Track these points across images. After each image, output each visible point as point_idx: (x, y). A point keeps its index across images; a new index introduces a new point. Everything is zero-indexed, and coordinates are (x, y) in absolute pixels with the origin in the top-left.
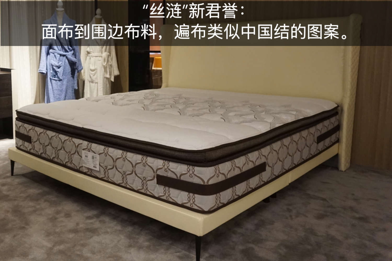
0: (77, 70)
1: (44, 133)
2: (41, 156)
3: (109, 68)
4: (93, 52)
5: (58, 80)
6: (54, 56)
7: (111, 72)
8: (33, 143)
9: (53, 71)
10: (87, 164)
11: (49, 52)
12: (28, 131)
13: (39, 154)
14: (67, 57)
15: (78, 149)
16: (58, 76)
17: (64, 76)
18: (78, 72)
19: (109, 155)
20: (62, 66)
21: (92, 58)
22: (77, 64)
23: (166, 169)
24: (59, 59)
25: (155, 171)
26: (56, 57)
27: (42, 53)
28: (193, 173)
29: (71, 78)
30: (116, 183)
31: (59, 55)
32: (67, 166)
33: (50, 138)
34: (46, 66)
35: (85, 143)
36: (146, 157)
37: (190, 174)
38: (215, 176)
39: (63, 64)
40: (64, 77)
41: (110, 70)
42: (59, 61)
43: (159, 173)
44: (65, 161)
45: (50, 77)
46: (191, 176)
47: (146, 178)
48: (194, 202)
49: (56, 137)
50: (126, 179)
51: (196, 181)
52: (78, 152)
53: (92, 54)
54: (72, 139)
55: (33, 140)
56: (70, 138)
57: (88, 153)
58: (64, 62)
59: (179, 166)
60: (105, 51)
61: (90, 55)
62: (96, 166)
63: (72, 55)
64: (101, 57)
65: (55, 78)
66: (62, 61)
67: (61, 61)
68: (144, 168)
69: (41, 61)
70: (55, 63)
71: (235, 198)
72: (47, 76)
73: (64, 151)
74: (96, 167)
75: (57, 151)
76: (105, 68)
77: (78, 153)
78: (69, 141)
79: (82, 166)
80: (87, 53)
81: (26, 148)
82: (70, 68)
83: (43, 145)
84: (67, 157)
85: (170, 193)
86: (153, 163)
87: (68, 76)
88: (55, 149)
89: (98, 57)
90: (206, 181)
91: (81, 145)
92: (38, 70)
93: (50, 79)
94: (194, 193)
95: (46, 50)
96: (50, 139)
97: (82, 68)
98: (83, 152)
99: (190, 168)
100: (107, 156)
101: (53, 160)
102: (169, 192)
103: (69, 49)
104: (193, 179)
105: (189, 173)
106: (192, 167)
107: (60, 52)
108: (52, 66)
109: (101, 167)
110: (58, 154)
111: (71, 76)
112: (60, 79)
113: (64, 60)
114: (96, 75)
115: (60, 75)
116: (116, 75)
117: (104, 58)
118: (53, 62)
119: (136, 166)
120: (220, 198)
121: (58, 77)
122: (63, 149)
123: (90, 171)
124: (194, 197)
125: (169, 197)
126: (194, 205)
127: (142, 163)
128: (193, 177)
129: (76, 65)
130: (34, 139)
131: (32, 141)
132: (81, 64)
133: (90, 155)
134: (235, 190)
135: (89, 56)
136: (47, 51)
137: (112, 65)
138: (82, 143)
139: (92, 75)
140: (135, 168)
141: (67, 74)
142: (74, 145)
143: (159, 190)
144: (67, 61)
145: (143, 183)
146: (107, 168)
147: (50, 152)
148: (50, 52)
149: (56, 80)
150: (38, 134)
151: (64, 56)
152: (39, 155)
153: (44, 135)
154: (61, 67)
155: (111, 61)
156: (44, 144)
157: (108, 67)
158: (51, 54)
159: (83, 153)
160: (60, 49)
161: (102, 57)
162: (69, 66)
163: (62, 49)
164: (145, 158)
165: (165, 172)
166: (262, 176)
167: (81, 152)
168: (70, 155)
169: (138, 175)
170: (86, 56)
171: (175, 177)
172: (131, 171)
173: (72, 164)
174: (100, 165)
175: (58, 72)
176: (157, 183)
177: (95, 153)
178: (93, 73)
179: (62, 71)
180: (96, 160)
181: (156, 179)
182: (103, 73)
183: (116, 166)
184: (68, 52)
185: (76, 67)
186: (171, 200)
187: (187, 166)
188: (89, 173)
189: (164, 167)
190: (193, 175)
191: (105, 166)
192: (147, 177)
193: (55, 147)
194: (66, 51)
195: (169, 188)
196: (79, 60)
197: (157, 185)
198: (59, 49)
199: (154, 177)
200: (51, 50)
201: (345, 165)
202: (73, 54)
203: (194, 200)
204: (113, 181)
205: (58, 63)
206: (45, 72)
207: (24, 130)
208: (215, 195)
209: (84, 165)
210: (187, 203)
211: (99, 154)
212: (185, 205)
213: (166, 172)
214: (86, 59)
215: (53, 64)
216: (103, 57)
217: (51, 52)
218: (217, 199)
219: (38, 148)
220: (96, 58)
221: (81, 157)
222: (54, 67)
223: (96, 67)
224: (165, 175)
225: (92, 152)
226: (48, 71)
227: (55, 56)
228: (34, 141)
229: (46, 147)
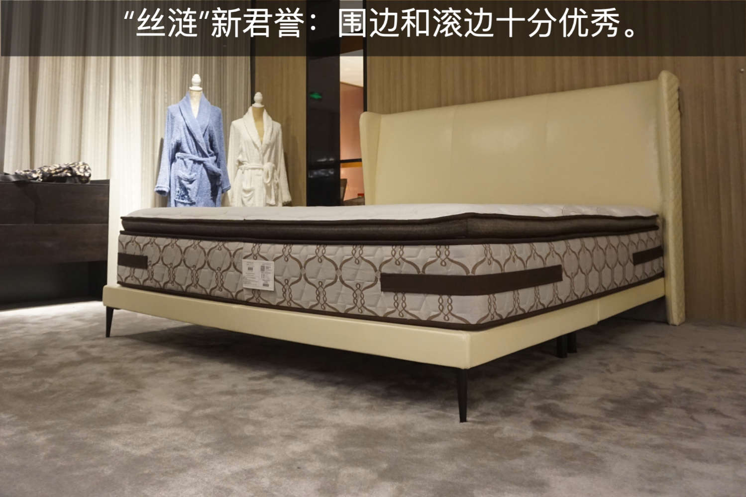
0: (222, 188)
1: (173, 245)
2: (165, 288)
3: (275, 189)
4: (248, 162)
5: (189, 204)
6: (183, 164)
7: (278, 196)
8: (150, 267)
9: (181, 188)
10: (252, 283)
11: (175, 158)
12: (142, 247)
13: (160, 286)
14: (205, 166)
15: (235, 260)
16: (188, 196)
17: (200, 198)
18: (223, 192)
19: (292, 257)
20: (196, 181)
21: (246, 171)
22: (221, 177)
23: (399, 259)
24: (192, 167)
25: (378, 269)
26: (187, 164)
27: (162, 159)
28: (447, 257)
29: (210, 201)
30: (306, 308)
31: (192, 162)
32: (214, 296)
33: (183, 250)
34: (168, 179)
35: (249, 246)
36: (360, 247)
37: (441, 261)
38: (484, 262)
39: (199, 176)
40: (198, 199)
41: (276, 192)
42: (191, 171)
43: (386, 270)
44: (209, 288)
45: (175, 199)
46: (443, 264)
47: (361, 285)
48: (450, 312)
49: (195, 248)
50: (325, 296)
51: (453, 270)
52: (235, 264)
53: (246, 164)
54: (223, 245)
55: (150, 261)
56: (221, 243)
57: (253, 263)
58: (200, 173)
59: (422, 250)
60: (269, 160)
61: (242, 166)
62: (268, 282)
63: (213, 162)
64: (261, 170)
65: (183, 199)
66: (197, 172)
67: (195, 171)
68: (356, 266)
69: (160, 173)
70: (185, 173)
71: (518, 314)
72: (170, 197)
73: (209, 269)
74: (267, 285)
75: (195, 270)
76: (268, 189)
77: (235, 267)
78: (218, 249)
79: (241, 289)
80: (237, 164)
81: (137, 279)
82: (210, 184)
83: (169, 266)
84: (214, 278)
85: (405, 304)
86: (373, 255)
87: (206, 197)
88: (191, 270)
89: (257, 170)
90: (470, 269)
91: (241, 251)
92: (154, 188)
93: (174, 202)
94: (450, 293)
95: (169, 154)
96: (183, 253)
97: (229, 186)
98: (245, 262)
99: (441, 250)
100: (289, 260)
101: (188, 289)
102: (404, 302)
103: (209, 152)
104: (448, 269)
105: (439, 259)
106: (446, 248)
107: (193, 156)
108: (180, 179)
109: (277, 284)
110: (197, 277)
111: (212, 198)
112: (191, 201)
113: (201, 169)
114: (252, 199)
115: (192, 195)
116: (286, 201)
117: (266, 172)
118: (182, 172)
119: (343, 268)
120: (495, 303)
121: (189, 199)
122: (206, 265)
123: (257, 295)
124: (450, 301)
125: (403, 312)
126: (450, 316)
127: (354, 259)
128: (447, 265)
129: (219, 178)
130: (152, 259)
131: (148, 264)
132: (228, 180)
133: (257, 264)
134: (518, 298)
135: (241, 169)
136: (172, 155)
137: (279, 185)
138: (242, 247)
139: (245, 200)
140: (341, 270)
141: (204, 194)
142: (228, 253)
143: (385, 302)
144: (204, 172)
145: (355, 296)
146: (288, 282)
147: (183, 278)
148: (176, 156)
149: (185, 204)
150: (162, 247)
151: (200, 162)
152: (161, 288)
153: (173, 248)
154: (193, 181)
155: (277, 178)
156: (171, 264)
157: (273, 186)
158: (179, 161)
159: (245, 264)
160: (194, 150)
161: (263, 169)
162: (208, 181)
163: (198, 152)
164: (359, 249)
165: (396, 265)
166: (557, 290)
167: (241, 261)
168: (220, 272)
169: (347, 282)
170: (237, 168)
171: (414, 271)
172: (334, 277)
173: (224, 290)
174: (275, 280)
175: (189, 189)
176: (382, 290)
177: (266, 260)
178: (248, 195)
179: (196, 187)
180: (269, 272)
181: (379, 282)
182: (265, 196)
183: (305, 275)
184: (206, 156)
185: (220, 183)
186: (408, 317)
187: (437, 247)
188: (254, 301)
189: (394, 258)
190: (447, 260)
191: (285, 280)
192: (363, 283)
193: (192, 265)
194: (204, 155)
195: (404, 295)
196: (226, 173)
197: (383, 292)
198: (192, 151)
199: (376, 279)
200: (179, 153)
201: (679, 316)
202: (216, 161)
203: (450, 308)
204: (299, 305)
205: (190, 174)
206: (167, 191)
207: (136, 247)
208: (487, 297)
209: (245, 286)
210: (437, 315)
211: (274, 260)
212: (434, 320)
213: (398, 266)
214: (236, 174)
215: (181, 176)
216: (265, 170)
217: (178, 157)
218: (490, 304)
219: (160, 274)
220: (253, 171)
221: (241, 273)
222: (183, 182)
223: (252, 186)
224: (396, 272)
225: (261, 258)
226: (172, 188)
227: (185, 163)
228: (153, 263)
229: (175, 269)
